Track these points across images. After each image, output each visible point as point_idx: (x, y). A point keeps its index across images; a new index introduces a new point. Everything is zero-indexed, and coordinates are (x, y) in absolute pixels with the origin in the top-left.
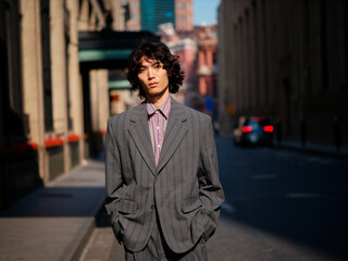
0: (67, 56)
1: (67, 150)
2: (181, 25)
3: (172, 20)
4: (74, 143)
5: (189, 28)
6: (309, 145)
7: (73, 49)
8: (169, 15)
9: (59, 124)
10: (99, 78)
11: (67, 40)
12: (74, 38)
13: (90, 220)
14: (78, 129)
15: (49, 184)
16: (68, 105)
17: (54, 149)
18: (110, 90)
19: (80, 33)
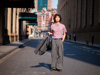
0: (16, 17)
1: (15, 37)
4: (16, 36)
5: (51, 9)
8: (46, 5)
9: (14, 31)
11: (16, 14)
12: (18, 14)
14: (18, 34)
16: (16, 28)
17: (12, 37)
18: (26, 25)
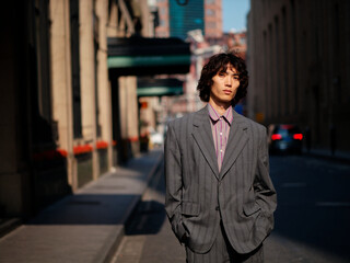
0: (96, 62)
1: (95, 157)
2: (210, 31)
3: (201, 27)
4: (102, 150)
5: (218, 35)
6: (338, 154)
7: (102, 56)
8: (198, 21)
9: (88, 131)
10: (128, 85)
11: (96, 46)
12: (103, 45)
13: (120, 228)
14: (107, 136)
15: (77, 191)
16: (97, 112)
17: (83, 156)
18: (139, 97)
19: (109, 39)
